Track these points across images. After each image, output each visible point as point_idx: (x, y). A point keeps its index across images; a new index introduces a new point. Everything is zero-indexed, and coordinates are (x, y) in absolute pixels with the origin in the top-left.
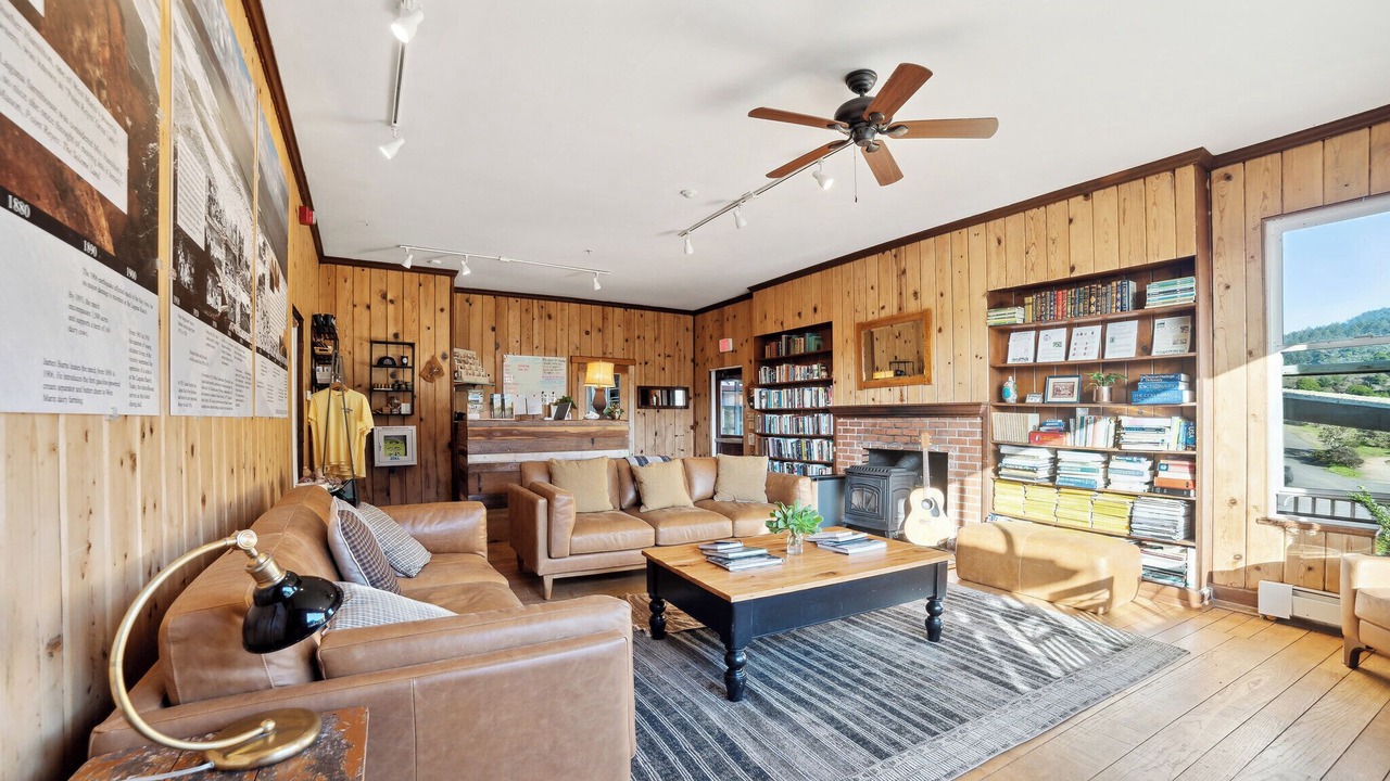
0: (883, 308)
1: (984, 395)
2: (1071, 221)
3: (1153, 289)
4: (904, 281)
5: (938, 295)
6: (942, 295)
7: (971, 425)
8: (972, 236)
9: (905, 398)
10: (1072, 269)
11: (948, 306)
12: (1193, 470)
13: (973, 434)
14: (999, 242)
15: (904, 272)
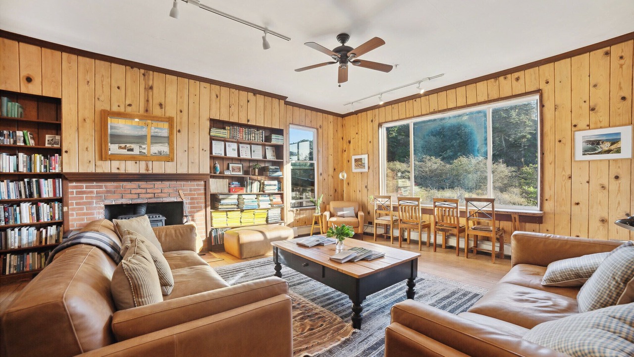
0: (130, 105)
1: (206, 169)
2: (248, 101)
3: (274, 136)
4: (150, 93)
5: (178, 112)
6: (181, 111)
7: (198, 185)
8: (202, 87)
9: (150, 168)
10: (248, 121)
11: (185, 118)
12: (282, 198)
13: (199, 190)
14: (217, 97)
15: (151, 88)
